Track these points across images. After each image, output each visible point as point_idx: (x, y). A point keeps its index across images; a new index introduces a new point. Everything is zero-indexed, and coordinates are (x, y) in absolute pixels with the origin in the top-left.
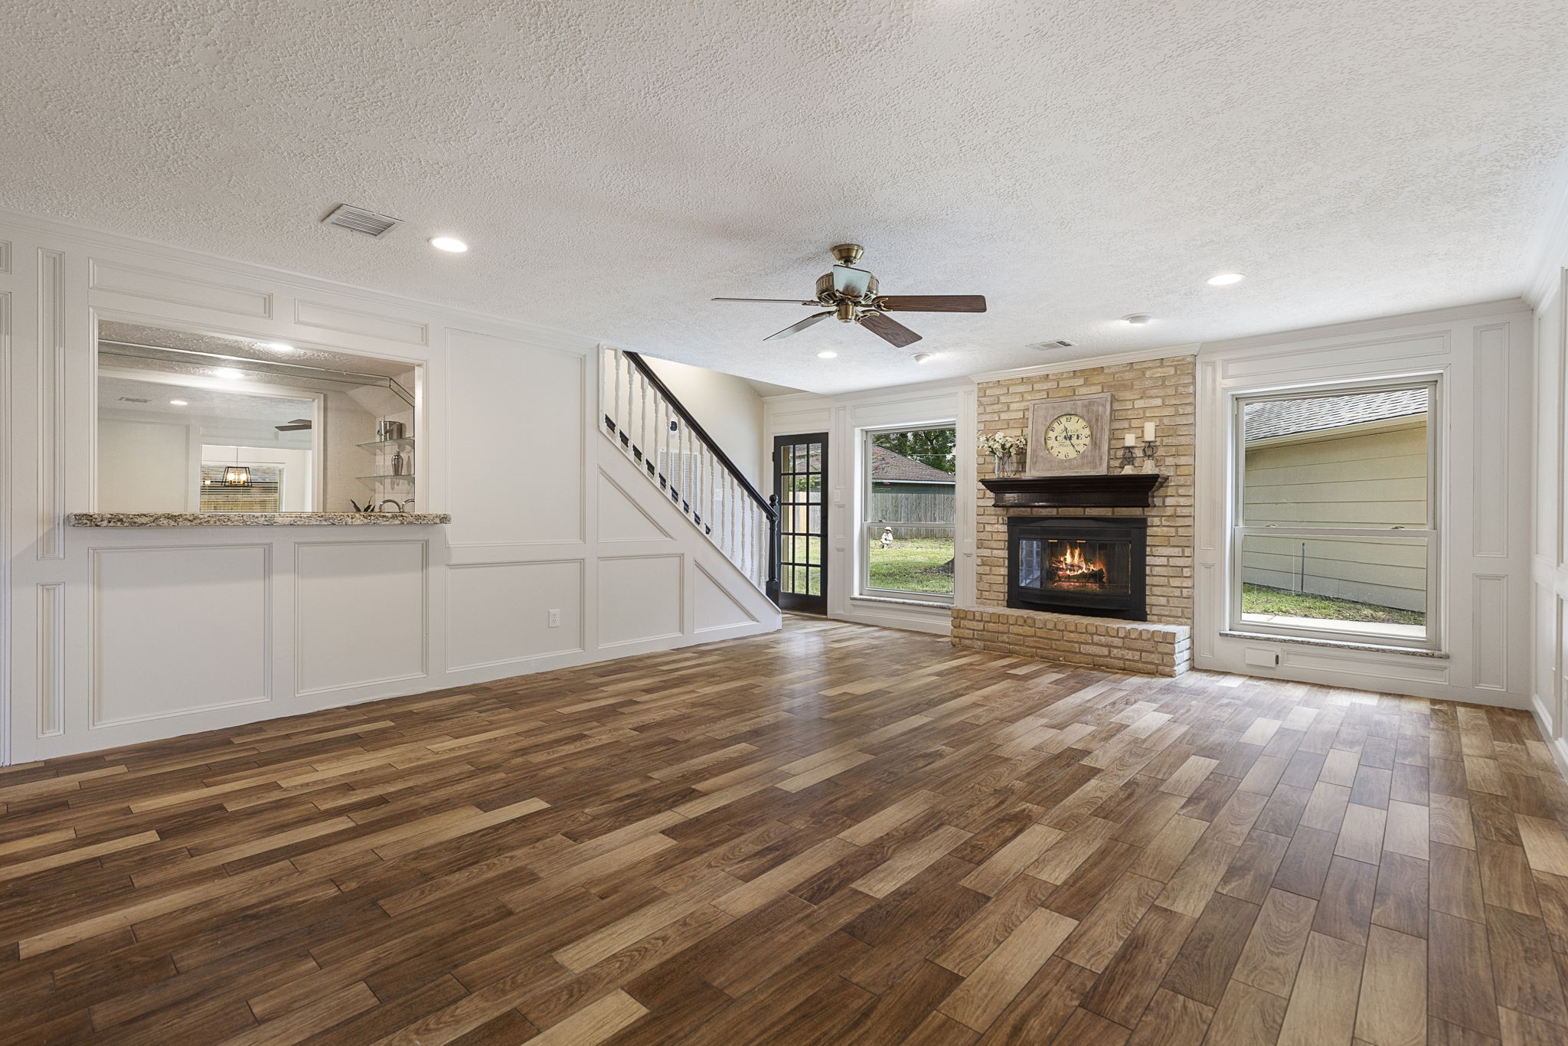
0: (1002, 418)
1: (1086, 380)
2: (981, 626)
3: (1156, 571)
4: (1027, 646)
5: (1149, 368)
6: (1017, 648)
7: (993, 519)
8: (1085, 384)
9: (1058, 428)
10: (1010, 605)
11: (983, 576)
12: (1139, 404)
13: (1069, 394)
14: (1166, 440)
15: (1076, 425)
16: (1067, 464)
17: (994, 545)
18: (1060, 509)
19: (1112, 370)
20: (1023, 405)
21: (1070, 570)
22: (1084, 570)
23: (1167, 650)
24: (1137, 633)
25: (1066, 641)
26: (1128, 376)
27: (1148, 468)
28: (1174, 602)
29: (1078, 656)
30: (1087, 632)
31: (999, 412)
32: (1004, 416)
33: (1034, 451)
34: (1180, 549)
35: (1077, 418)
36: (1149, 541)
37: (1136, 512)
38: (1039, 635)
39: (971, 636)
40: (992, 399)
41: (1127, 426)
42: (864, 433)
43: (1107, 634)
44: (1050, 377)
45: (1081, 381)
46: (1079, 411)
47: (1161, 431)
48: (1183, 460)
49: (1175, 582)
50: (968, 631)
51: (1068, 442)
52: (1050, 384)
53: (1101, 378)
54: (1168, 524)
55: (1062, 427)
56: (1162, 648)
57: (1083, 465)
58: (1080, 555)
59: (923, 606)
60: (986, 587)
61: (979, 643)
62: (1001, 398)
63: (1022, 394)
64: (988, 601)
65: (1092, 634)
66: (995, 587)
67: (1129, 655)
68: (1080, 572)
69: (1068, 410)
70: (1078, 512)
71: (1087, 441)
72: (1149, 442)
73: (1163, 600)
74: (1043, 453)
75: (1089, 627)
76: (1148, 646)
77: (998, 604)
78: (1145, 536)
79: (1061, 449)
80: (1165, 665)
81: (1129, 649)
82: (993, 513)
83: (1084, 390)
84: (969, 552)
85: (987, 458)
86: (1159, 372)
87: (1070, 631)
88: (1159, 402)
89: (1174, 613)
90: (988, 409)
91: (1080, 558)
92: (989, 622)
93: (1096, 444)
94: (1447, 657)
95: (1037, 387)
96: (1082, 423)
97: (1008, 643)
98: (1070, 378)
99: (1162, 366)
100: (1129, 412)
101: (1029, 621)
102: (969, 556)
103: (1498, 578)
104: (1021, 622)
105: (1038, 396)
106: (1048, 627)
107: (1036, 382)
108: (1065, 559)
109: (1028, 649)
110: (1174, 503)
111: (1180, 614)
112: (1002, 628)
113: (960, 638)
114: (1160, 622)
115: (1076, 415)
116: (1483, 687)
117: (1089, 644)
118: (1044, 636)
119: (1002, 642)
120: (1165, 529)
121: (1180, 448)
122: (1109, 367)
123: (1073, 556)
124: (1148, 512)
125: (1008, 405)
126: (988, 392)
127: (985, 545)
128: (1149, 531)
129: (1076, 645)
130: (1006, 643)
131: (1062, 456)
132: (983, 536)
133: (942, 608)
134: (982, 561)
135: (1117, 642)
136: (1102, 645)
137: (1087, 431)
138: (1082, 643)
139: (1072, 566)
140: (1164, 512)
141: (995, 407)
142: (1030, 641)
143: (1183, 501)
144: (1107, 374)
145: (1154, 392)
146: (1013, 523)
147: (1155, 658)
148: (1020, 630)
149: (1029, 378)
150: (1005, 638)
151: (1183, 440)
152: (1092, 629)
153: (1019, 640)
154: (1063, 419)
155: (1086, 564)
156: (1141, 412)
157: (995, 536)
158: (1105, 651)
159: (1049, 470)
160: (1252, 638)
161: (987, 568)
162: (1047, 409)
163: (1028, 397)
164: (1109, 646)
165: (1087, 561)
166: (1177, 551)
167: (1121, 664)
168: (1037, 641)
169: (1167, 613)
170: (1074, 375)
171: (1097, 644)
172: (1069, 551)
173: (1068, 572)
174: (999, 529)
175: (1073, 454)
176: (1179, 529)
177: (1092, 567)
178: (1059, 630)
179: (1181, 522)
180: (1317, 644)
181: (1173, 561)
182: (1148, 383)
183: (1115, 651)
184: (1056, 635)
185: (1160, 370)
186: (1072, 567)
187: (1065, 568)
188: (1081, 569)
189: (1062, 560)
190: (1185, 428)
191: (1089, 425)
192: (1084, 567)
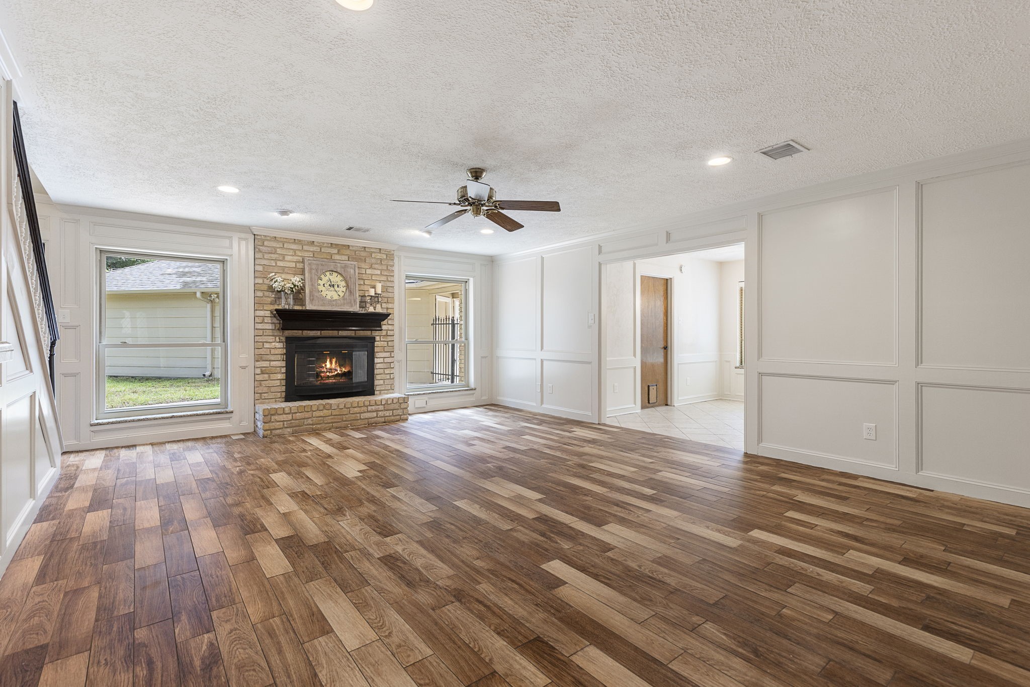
0: (278, 264)
1: (339, 251)
2: (290, 417)
3: (379, 366)
4: (326, 423)
5: (375, 252)
6: (318, 426)
7: (271, 339)
8: (338, 253)
9: (325, 279)
10: (288, 399)
11: (262, 382)
12: (369, 271)
13: (328, 257)
14: (384, 294)
15: (336, 279)
16: (334, 303)
17: (272, 358)
18: (322, 332)
19: (354, 249)
20: (295, 258)
21: (329, 372)
22: (339, 371)
23: (405, 407)
24: (391, 400)
25: (352, 414)
26: (363, 254)
27: (379, 309)
28: (387, 382)
29: (359, 421)
30: (364, 406)
31: (275, 260)
32: (280, 264)
33: (311, 292)
34: (389, 353)
35: (336, 274)
36: (376, 349)
37: (368, 333)
38: (334, 414)
39: (282, 426)
40: (269, 249)
41: (362, 283)
42: (99, 252)
43: (376, 404)
44: (315, 243)
45: (336, 251)
46: (339, 270)
47: (385, 289)
48: (390, 306)
49: (387, 371)
50: (278, 423)
51: (332, 288)
52: (315, 248)
53: (348, 252)
54: (383, 340)
55: (327, 278)
56: (403, 406)
57: (344, 304)
58: (336, 362)
59: (197, 415)
60: (265, 390)
61: (289, 430)
62: (278, 250)
63: (295, 250)
64: (267, 400)
65: (367, 406)
66: (273, 389)
67: (387, 413)
68: (336, 373)
69: (332, 268)
70: (334, 333)
71: (344, 289)
72: (378, 294)
73: (381, 382)
74: (316, 294)
75: (366, 402)
76: (396, 406)
77: (276, 401)
78: (373, 347)
79: (327, 292)
80: (404, 415)
81: (387, 410)
82: (271, 334)
83: (337, 257)
84: (244, 365)
85: (265, 293)
86: (379, 256)
87: (353, 407)
88: (378, 272)
89: (387, 388)
90: (266, 256)
91: (336, 364)
92: (296, 413)
93: (351, 292)
94: (475, 389)
95: (305, 248)
96: (340, 278)
97: (312, 425)
98: (328, 247)
99: (380, 253)
100: (364, 275)
101: (327, 406)
102: (243, 368)
103: (486, 357)
104: (321, 407)
105: (306, 254)
106: (340, 407)
107: (305, 245)
108: (326, 365)
109: (327, 425)
110: (387, 329)
111: (389, 388)
112: (307, 415)
113: (271, 430)
114: (380, 394)
115: (336, 272)
116: (484, 398)
117: (365, 412)
118: (337, 414)
119: (307, 425)
120: (382, 342)
121: (389, 299)
122: (352, 246)
123: (331, 363)
124: (375, 333)
125: (284, 256)
126: (266, 243)
127: (264, 359)
128: (376, 344)
129: (358, 415)
130: (310, 424)
131: (329, 297)
132: (262, 351)
133: (219, 413)
134: (262, 371)
135: (381, 408)
136: (373, 412)
137: (343, 283)
138: (362, 413)
139: (331, 369)
140: (382, 333)
141: (272, 255)
142: (328, 419)
143: (390, 327)
144: (351, 250)
145: (376, 266)
146: (289, 341)
147: (400, 412)
148: (321, 414)
149: (300, 241)
150: (310, 421)
151: (390, 295)
152: (367, 403)
153: (321, 420)
154: (328, 273)
156: (370, 276)
157: (273, 351)
158: (375, 414)
159: (322, 305)
160: (418, 394)
161: (266, 376)
162: (318, 265)
163: (299, 253)
164: (377, 411)
165: (340, 366)
166: (388, 354)
167: (383, 420)
168: (332, 418)
169: (383, 389)
170: (331, 246)
171: (370, 412)
172: (328, 360)
173: (328, 374)
174: (276, 346)
175: (336, 297)
176: (389, 343)
177: (344, 370)
178: (347, 408)
179: (389, 339)
180: (440, 392)
181: (387, 360)
182: (373, 261)
183: (380, 414)
184: (345, 411)
185: (379, 254)
186: (330, 370)
187: (325, 370)
188: (337, 370)
189: (324, 365)
190: (391, 288)
191: (345, 280)
192: (339, 369)
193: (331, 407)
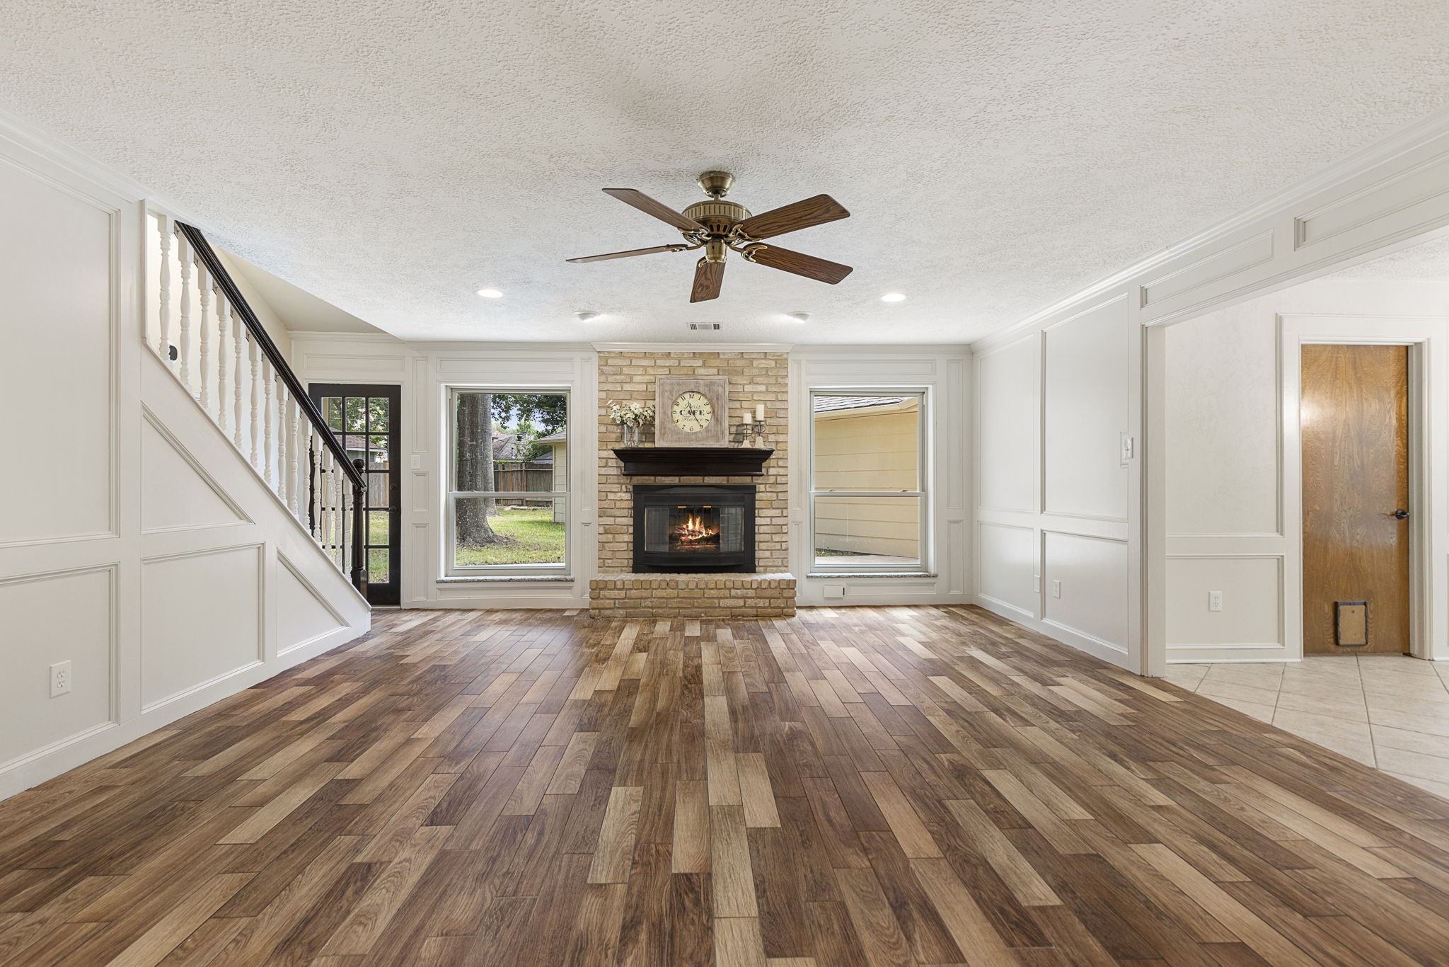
0: (625, 389)
1: (704, 362)
2: (623, 594)
3: (762, 529)
4: (670, 608)
5: (757, 359)
6: (660, 611)
7: (616, 488)
8: (704, 365)
9: (683, 404)
10: (636, 569)
11: (606, 544)
12: (748, 388)
13: (689, 373)
14: (769, 421)
15: (698, 402)
16: (693, 437)
17: (618, 513)
18: (682, 478)
19: (726, 357)
20: (646, 378)
21: (692, 535)
22: (704, 534)
23: (790, 595)
24: (767, 584)
25: (707, 598)
26: (740, 363)
27: (760, 444)
28: (776, 554)
29: (718, 610)
30: (725, 588)
31: (622, 383)
32: (627, 387)
33: (662, 423)
34: (780, 510)
35: (699, 396)
36: (758, 504)
37: (746, 480)
38: (682, 596)
39: (613, 606)
40: (614, 369)
41: (738, 406)
42: (449, 390)
43: (743, 587)
44: (672, 355)
45: (699, 363)
46: (702, 390)
47: (770, 413)
48: (781, 438)
49: (776, 538)
50: (608, 601)
51: (692, 416)
52: (672, 361)
53: (717, 363)
54: (771, 490)
55: (686, 402)
56: (787, 593)
57: (707, 438)
58: (700, 523)
59: (535, 580)
60: (609, 554)
61: (621, 611)
62: (624, 369)
63: (645, 368)
64: (611, 569)
65: (730, 589)
66: (618, 555)
67: (761, 603)
68: (701, 536)
69: (692, 387)
70: (697, 480)
71: (709, 417)
72: (760, 421)
73: (767, 554)
74: (669, 426)
75: (727, 583)
76: (776, 593)
77: (622, 571)
78: (754, 500)
79: (685, 423)
80: (788, 607)
81: (760, 598)
82: (616, 481)
83: (702, 371)
84: (588, 521)
85: (609, 427)
86: (764, 364)
87: (710, 589)
88: (763, 388)
89: (776, 564)
90: (611, 379)
91: (700, 525)
92: (631, 589)
93: (717, 420)
94: (935, 576)
95: (659, 362)
96: (703, 401)
97: (651, 608)
98: (689, 358)
99: (765, 358)
100: (741, 395)
101: (672, 584)
102: (587, 525)
103: (958, 522)
104: (664, 585)
105: (660, 371)
106: (690, 587)
107: (659, 358)
108: (687, 527)
109: (672, 611)
110: (775, 473)
111: (780, 564)
112: (645, 594)
113: (600, 609)
114: (765, 572)
115: (698, 393)
116: (953, 592)
117: (727, 598)
118: (687, 596)
119: (645, 607)
120: (769, 494)
121: (779, 428)
122: (724, 354)
123: (694, 524)
124: (757, 480)
125: (631, 376)
126: (610, 362)
127: (608, 514)
128: (758, 496)
129: (716, 601)
130: (648, 607)
131: (687, 429)
132: (605, 504)
133: (558, 580)
134: (605, 530)
135: (751, 593)
136: (739, 598)
137: (708, 409)
138: (721, 598)
139: (693, 531)
140: (768, 480)
141: (618, 377)
142: (673, 603)
143: (781, 471)
144: (721, 359)
145: (759, 380)
146: (638, 491)
147: (781, 602)
148: (664, 593)
149: (652, 354)
150: (648, 603)
151: (782, 421)
152: (729, 584)
153: (663, 603)
154: (687, 396)
155: (706, 530)
156: (750, 395)
157: (618, 505)
158: (741, 602)
159: (676, 441)
160: (829, 577)
161: (610, 536)
162: (672, 384)
163: (651, 371)
164: (744, 598)
165: (706, 528)
166: (777, 512)
167: (754, 611)
168: (679, 602)
169: (771, 564)
170: (694, 357)
171: (734, 597)
172: (691, 520)
173: (690, 537)
174: (623, 497)
175: (697, 428)
176: (780, 494)
177: (710, 532)
178: (700, 589)
179: (780, 488)
180: (868, 577)
181: (775, 521)
182: (755, 372)
183: (749, 602)
184: (697, 593)
185: (763, 361)
186: (693, 533)
187: (687, 533)
188: (701, 533)
189: (684, 527)
190: (783, 411)
191: (711, 403)
192: (704, 532)
193: (677, 585)
